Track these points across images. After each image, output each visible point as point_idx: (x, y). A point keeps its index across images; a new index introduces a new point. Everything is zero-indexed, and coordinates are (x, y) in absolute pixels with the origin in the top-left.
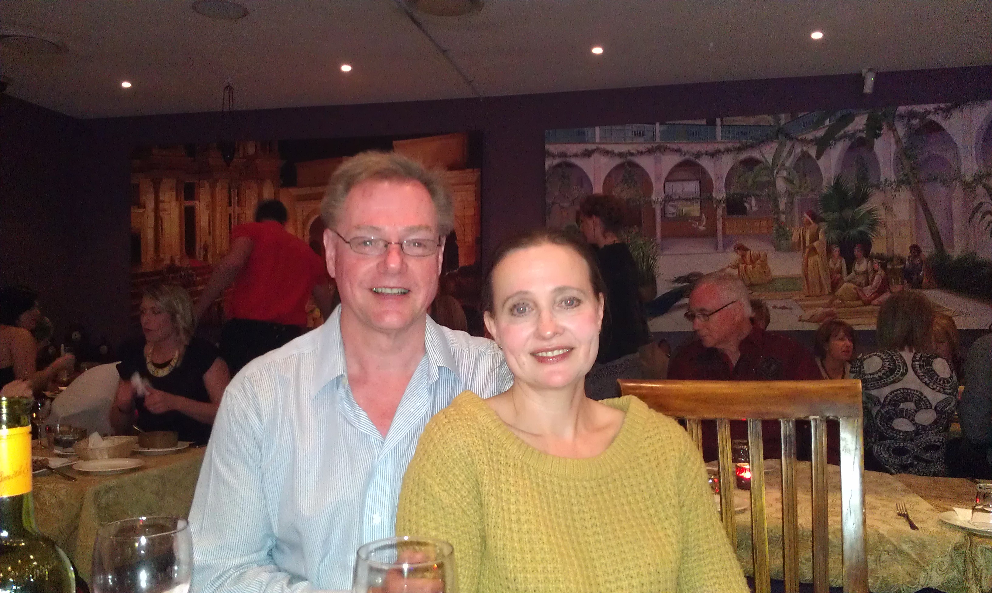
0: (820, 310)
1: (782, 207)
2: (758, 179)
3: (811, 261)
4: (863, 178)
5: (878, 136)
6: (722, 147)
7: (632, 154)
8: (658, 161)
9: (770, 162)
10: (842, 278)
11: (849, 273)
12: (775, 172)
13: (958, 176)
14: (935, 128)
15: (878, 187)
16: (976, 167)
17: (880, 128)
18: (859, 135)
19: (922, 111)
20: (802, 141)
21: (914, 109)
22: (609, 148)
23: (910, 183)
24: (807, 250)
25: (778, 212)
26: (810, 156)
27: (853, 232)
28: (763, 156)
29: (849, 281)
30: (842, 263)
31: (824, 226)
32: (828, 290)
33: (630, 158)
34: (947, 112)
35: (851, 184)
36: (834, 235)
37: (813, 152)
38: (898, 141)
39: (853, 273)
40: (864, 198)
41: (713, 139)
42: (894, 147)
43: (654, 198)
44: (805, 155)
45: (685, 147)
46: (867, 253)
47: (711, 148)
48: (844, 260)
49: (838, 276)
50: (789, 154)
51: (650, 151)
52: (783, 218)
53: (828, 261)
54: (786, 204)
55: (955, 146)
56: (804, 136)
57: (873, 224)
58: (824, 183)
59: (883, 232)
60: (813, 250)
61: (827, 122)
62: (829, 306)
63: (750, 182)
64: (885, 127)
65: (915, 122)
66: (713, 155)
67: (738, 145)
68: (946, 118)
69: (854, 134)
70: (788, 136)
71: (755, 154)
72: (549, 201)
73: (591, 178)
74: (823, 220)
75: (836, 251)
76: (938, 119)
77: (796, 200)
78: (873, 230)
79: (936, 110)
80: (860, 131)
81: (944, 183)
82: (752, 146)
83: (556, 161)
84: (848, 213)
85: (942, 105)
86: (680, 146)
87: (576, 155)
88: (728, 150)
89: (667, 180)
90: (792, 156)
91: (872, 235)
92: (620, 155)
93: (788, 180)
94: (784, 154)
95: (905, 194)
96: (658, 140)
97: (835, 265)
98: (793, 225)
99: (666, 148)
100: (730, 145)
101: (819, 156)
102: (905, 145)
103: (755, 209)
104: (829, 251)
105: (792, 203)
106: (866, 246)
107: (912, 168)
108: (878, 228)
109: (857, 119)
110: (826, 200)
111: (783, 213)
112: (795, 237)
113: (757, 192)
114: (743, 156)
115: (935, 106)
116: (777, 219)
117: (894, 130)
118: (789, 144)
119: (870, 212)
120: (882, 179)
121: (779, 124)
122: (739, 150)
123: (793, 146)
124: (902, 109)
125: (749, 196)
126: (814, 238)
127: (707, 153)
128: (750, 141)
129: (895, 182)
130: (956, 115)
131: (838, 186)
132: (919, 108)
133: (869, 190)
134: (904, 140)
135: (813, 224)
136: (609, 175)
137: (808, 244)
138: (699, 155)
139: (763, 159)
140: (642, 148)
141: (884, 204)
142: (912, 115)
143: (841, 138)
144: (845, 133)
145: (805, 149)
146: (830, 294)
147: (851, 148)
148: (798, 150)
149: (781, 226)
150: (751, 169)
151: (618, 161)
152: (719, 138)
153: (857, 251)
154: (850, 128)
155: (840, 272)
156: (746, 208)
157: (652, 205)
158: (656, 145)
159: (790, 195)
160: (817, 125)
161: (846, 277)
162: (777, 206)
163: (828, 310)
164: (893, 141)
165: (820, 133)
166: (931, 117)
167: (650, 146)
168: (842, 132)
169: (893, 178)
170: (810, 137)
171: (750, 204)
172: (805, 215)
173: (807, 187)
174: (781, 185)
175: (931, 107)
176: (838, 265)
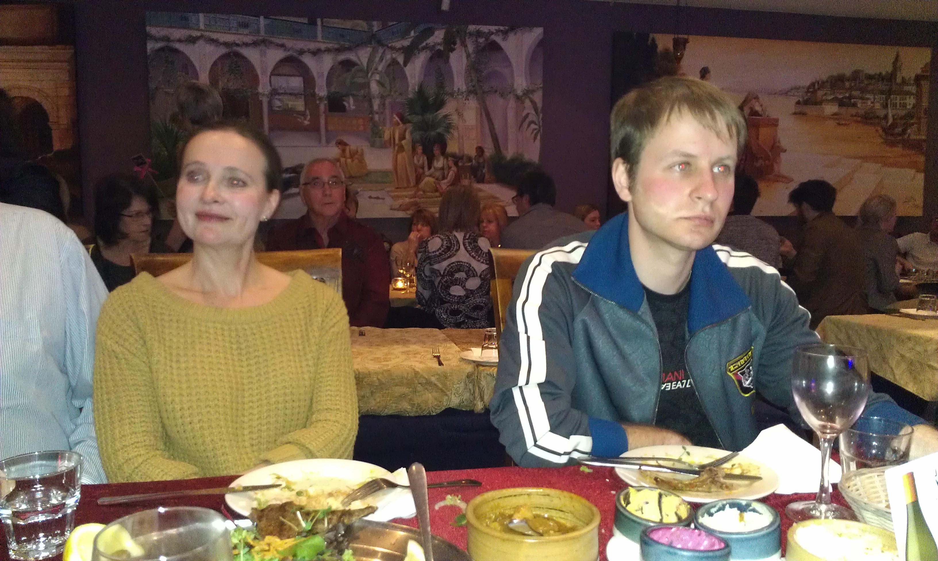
0: (407, 200)
1: (376, 107)
2: (356, 80)
3: (400, 157)
4: (441, 86)
5: (452, 50)
6: (323, 46)
7: (238, 45)
8: (263, 54)
9: (365, 64)
10: (424, 173)
11: (430, 168)
12: (370, 75)
13: (512, 91)
14: (494, 47)
15: (452, 95)
16: (525, 84)
17: (455, 43)
18: (439, 47)
19: (486, 31)
20: (393, 49)
21: (481, 29)
22: (214, 36)
23: (476, 94)
24: (396, 148)
25: (371, 112)
26: (398, 63)
27: (433, 133)
28: (359, 58)
29: (430, 176)
30: (423, 160)
31: (410, 127)
32: (413, 183)
33: (235, 48)
34: (505, 33)
35: (431, 91)
36: (417, 135)
37: (401, 60)
38: (468, 56)
39: (432, 170)
40: (440, 104)
41: (313, 38)
42: (465, 60)
43: (260, 90)
44: (394, 62)
45: (289, 43)
46: (443, 152)
47: (312, 46)
48: (425, 158)
49: (421, 171)
50: (381, 59)
51: (255, 44)
52: (376, 117)
53: (413, 157)
54: (379, 106)
55: (510, 65)
56: (393, 44)
57: (449, 127)
58: (410, 89)
59: (456, 134)
60: (401, 148)
61: (412, 34)
62: (414, 196)
63: (348, 82)
64: (458, 42)
65: (481, 40)
66: (316, 53)
67: (336, 46)
68: (504, 39)
69: (434, 46)
70: (380, 43)
71: (352, 56)
72: (152, 85)
73: (197, 65)
74: (409, 122)
75: (420, 149)
76: (498, 39)
77: (388, 101)
78: (449, 132)
79: (498, 31)
80: (439, 44)
81: (502, 95)
82: (349, 49)
83: (159, 45)
84: (429, 116)
85: (502, 28)
86: (285, 41)
87: (180, 41)
88: (328, 50)
89: (272, 74)
90: (384, 61)
91: (448, 136)
92: (226, 44)
93: (380, 83)
94: (377, 59)
95: (473, 104)
96: (262, 33)
97: (418, 161)
98: (384, 124)
99: (271, 43)
100: (330, 46)
101: (405, 64)
102: (473, 60)
103: (353, 107)
104: (414, 149)
105: (384, 105)
106: (443, 146)
107: (479, 81)
108: (452, 131)
109: (437, 33)
110: (411, 103)
111: (377, 113)
112: (387, 135)
113: (355, 92)
114: (342, 57)
115: (496, 27)
116: (372, 119)
117: (466, 46)
118: (381, 50)
119: (446, 116)
120: (456, 89)
121: (372, 30)
122: (338, 51)
123: (384, 53)
124: (472, 28)
125: (347, 95)
126: (402, 137)
127: (309, 51)
128: (347, 44)
129: (465, 92)
130: (512, 37)
131: (421, 92)
132: (485, 29)
133: (446, 98)
134: (473, 56)
135: (401, 125)
136: (215, 64)
137: (397, 141)
138: (302, 52)
139: (359, 63)
140: (248, 39)
141: (456, 110)
142: (479, 34)
143: (424, 48)
144: (427, 44)
145: (394, 56)
146: (414, 186)
147: (431, 59)
148: (388, 57)
149: (375, 125)
150: (349, 70)
151: (223, 51)
152: (319, 37)
153: (436, 150)
154: (431, 41)
155: (423, 168)
156: (344, 105)
157: (258, 98)
158: (261, 38)
159: (383, 97)
160: (404, 35)
161: (427, 173)
162: (371, 106)
163: (412, 200)
164: (464, 55)
165: (406, 43)
166: (493, 37)
167: (255, 39)
168: (424, 44)
169: (464, 88)
170: (398, 44)
171: (349, 103)
172: (395, 116)
173: (396, 92)
174: (374, 88)
175: (493, 28)
176: (421, 162)
